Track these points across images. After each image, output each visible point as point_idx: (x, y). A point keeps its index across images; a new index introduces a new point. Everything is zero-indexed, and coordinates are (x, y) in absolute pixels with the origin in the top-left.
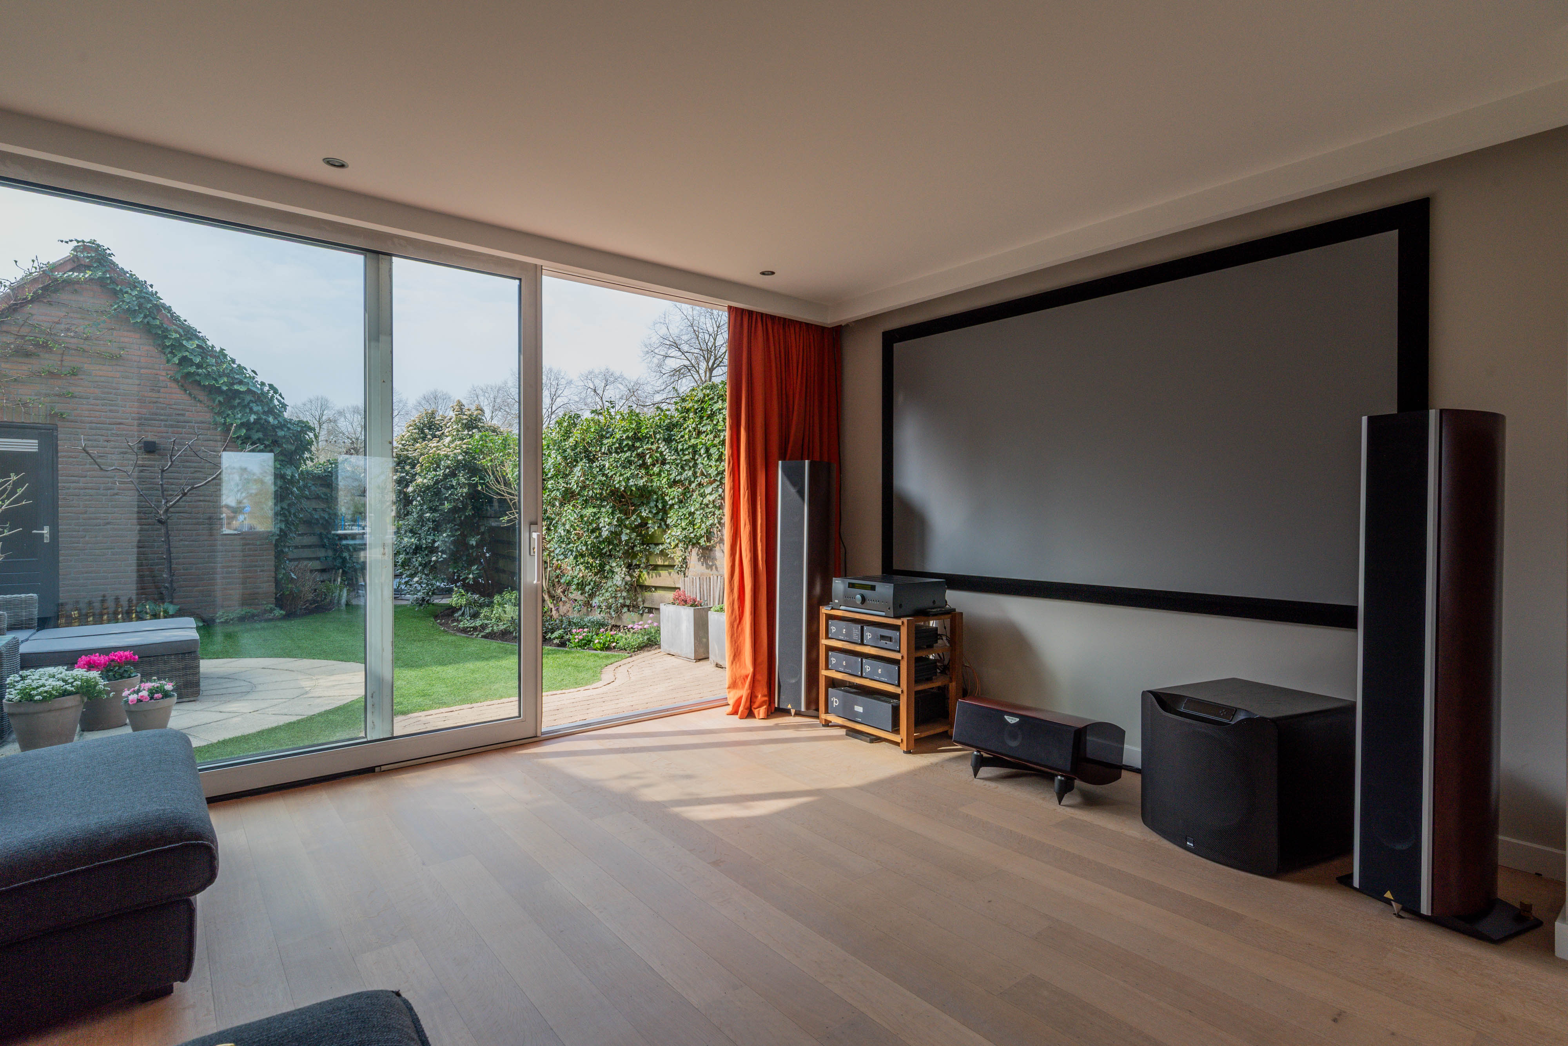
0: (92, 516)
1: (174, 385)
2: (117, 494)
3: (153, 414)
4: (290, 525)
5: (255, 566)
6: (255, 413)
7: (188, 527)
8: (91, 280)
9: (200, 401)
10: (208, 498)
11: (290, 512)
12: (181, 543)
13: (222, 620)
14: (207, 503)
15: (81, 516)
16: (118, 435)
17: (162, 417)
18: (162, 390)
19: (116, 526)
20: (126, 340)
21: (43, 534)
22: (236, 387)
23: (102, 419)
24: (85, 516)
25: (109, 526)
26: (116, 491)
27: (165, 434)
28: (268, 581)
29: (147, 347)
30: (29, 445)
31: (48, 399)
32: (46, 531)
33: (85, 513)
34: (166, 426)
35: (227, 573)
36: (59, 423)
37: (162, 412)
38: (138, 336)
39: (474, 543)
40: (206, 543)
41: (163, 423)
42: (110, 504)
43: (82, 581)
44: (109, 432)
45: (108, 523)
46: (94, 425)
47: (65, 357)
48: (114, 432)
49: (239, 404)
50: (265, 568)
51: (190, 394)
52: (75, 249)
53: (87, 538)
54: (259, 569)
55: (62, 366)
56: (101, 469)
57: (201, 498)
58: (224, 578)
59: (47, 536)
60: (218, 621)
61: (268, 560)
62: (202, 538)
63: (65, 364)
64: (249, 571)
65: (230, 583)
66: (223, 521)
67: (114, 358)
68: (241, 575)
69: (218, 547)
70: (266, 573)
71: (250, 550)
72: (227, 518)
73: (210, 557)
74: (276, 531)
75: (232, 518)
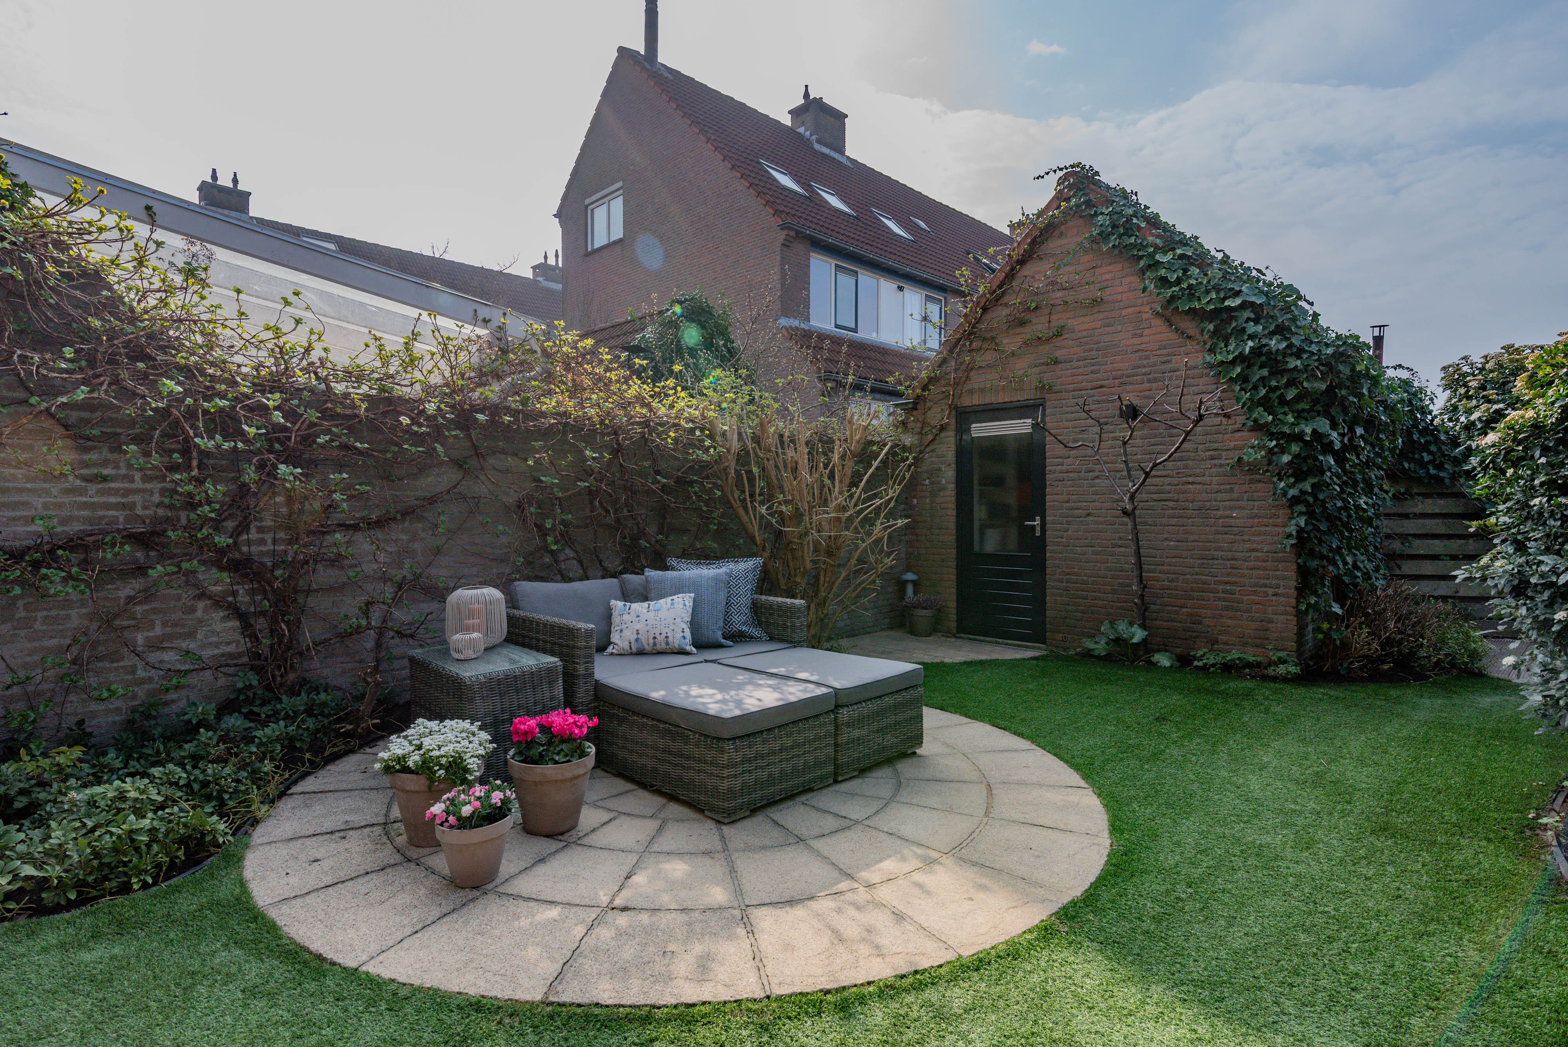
0: (1075, 505)
1: (1159, 322)
2: (1097, 477)
3: (1135, 367)
4: (1318, 521)
5: (1266, 586)
6: (1251, 337)
7: (1174, 521)
8: (1071, 212)
9: (1190, 337)
10: (1199, 479)
11: (1316, 499)
12: (1166, 543)
13: (1200, 664)
14: (1198, 487)
15: (1065, 505)
16: (1099, 402)
17: (1144, 370)
18: (1146, 332)
19: (1095, 519)
20: (1107, 276)
21: (1034, 527)
22: (1228, 302)
23: (1083, 384)
24: (1069, 505)
25: (1090, 518)
26: (1096, 474)
27: (1147, 393)
28: (1287, 613)
29: (1129, 279)
30: (1021, 426)
31: (1037, 370)
32: (1037, 522)
33: (1068, 501)
34: (1149, 381)
35: (1223, 592)
36: (1047, 396)
37: (1146, 362)
38: (1118, 267)
40: (1196, 544)
41: (1146, 377)
44: (1090, 399)
45: (1089, 515)
47: (1052, 317)
49: (1233, 328)
50: (1280, 591)
51: (1177, 330)
52: (1060, 182)
53: (1070, 533)
54: (1270, 591)
55: (1049, 328)
57: (1190, 479)
58: (1219, 599)
59: (1038, 528)
60: (1196, 663)
61: (1285, 578)
62: (1191, 537)
63: (1052, 325)
64: (1255, 593)
65: (1226, 608)
66: (1219, 513)
67: (1096, 303)
68: (1245, 598)
69: (1212, 552)
70: (1281, 599)
71: (1257, 559)
72: (1226, 508)
73: (1201, 566)
74: (1292, 530)
75: (1232, 508)
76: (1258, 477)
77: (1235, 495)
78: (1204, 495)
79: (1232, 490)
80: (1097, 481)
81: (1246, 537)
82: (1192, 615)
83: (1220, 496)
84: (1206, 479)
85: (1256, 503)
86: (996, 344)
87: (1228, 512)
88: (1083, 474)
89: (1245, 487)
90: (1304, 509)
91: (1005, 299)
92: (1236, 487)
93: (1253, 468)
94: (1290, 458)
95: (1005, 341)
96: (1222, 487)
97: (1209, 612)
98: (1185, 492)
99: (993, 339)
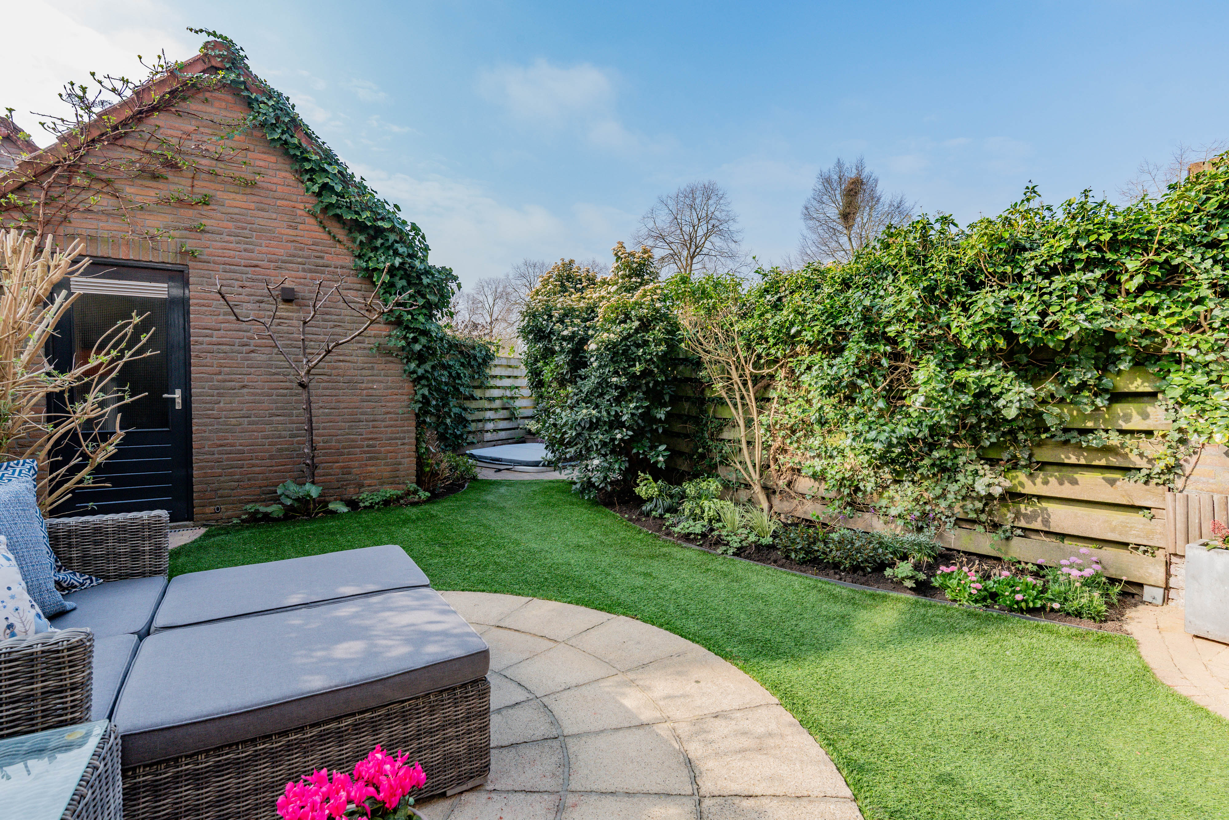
0: (227, 377)
1: (312, 221)
2: (252, 351)
3: (290, 256)
5: (396, 439)
6: (400, 255)
7: (327, 392)
8: (223, 85)
9: (339, 241)
10: (348, 358)
12: (321, 411)
13: (367, 504)
14: (347, 364)
15: (215, 377)
16: (253, 280)
17: (300, 260)
18: (300, 226)
19: (252, 391)
20: (262, 163)
21: (174, 400)
22: (380, 223)
23: (236, 259)
24: (220, 377)
25: (246, 390)
26: (252, 348)
27: (302, 280)
28: (409, 457)
29: (284, 174)
30: (158, 290)
31: (177, 233)
32: (178, 395)
33: (220, 373)
34: (304, 270)
35: (367, 446)
36: (191, 264)
37: (301, 253)
38: (273, 159)
39: (663, 417)
40: (346, 410)
41: (301, 266)
42: (246, 363)
43: (216, 456)
44: (244, 276)
45: (244, 387)
46: (228, 267)
47: (195, 182)
48: (249, 276)
49: (382, 244)
50: (406, 441)
51: (329, 233)
52: (206, 45)
53: (222, 405)
54: (399, 442)
55: (192, 193)
56: (238, 319)
57: (341, 358)
58: (365, 452)
59: (179, 401)
60: (362, 505)
61: (409, 432)
62: (342, 405)
63: (196, 190)
64: (390, 445)
65: (370, 459)
66: (364, 385)
67: (250, 185)
68: (383, 449)
69: (359, 416)
70: (407, 447)
71: (391, 419)
72: (368, 382)
73: (350, 427)
74: (419, 397)
75: (373, 382)
76: (391, 359)
77: (375, 372)
78: (352, 370)
79: (372, 368)
80: (253, 355)
81: (383, 404)
82: (343, 468)
83: (364, 372)
84: (354, 358)
85: (390, 378)
86: (116, 190)
87: (370, 385)
88: (236, 348)
89: (382, 366)
90: (426, 383)
91: (129, 142)
92: (376, 366)
93: (389, 353)
94: (421, 347)
95: (128, 189)
96: (366, 365)
97: (357, 463)
98: (337, 368)
99: (108, 182)
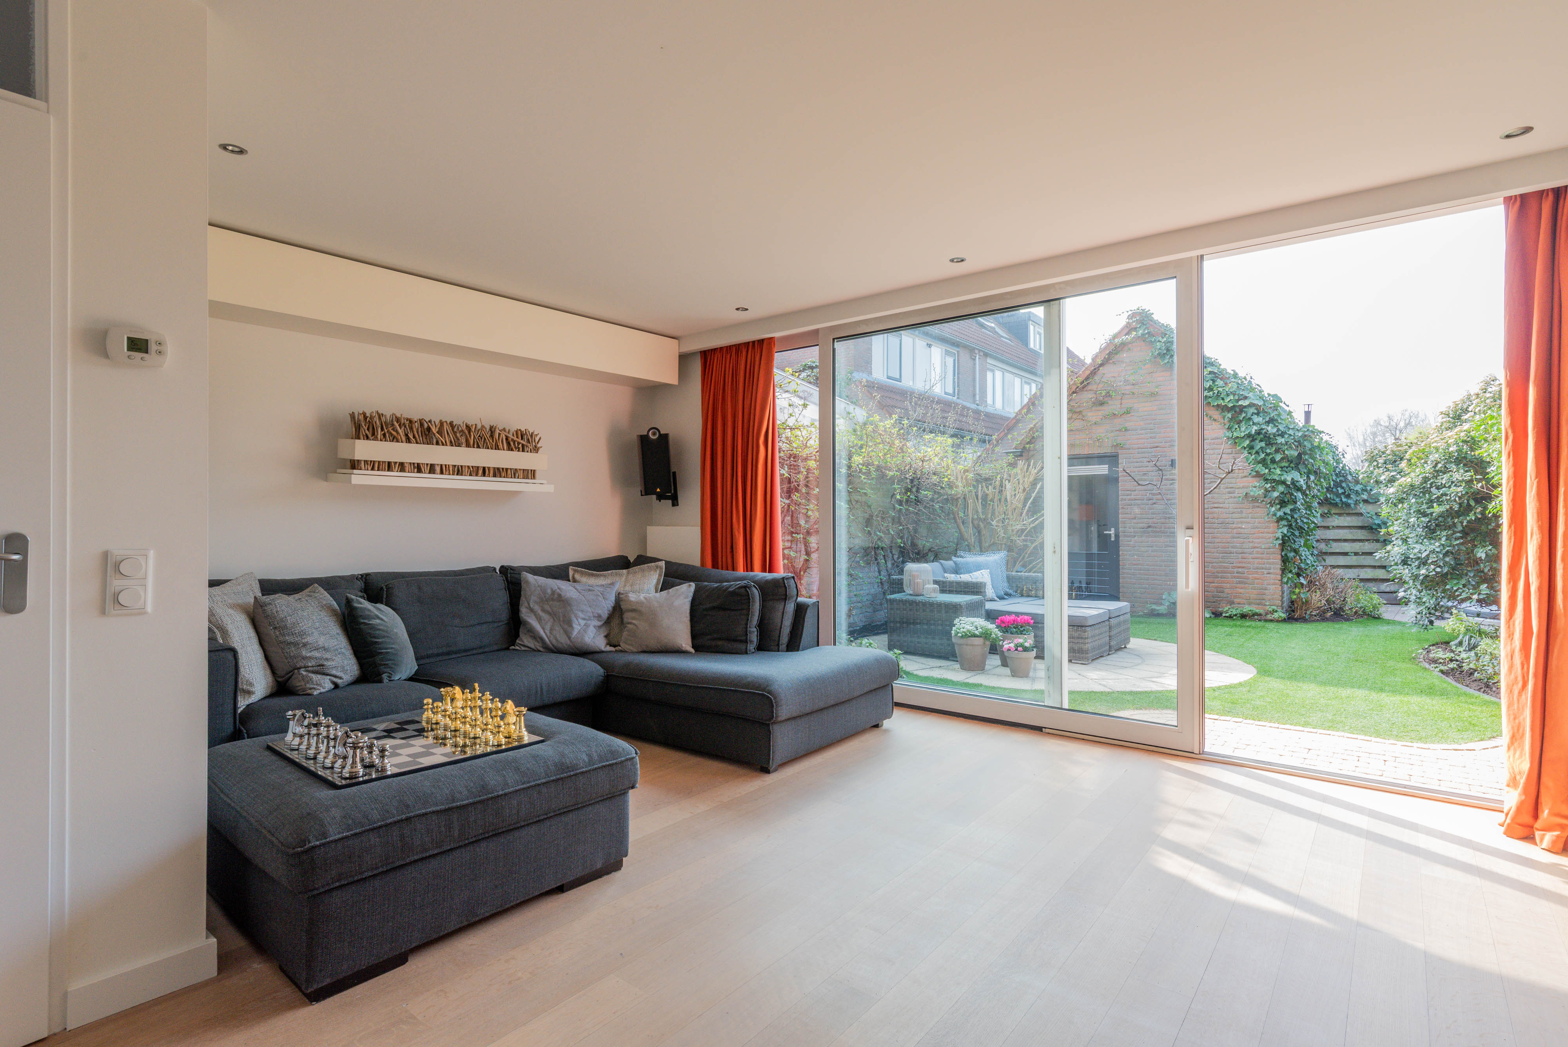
0: (1139, 521)
2: (1154, 503)
4: (1293, 529)
5: (1263, 568)
8: (1137, 338)
9: (1216, 421)
10: (1221, 505)
11: (1292, 517)
13: (1227, 615)
14: (1220, 510)
15: (1132, 521)
16: (1156, 456)
19: (1154, 529)
20: (1161, 379)
21: (1110, 535)
22: (1240, 403)
23: (1146, 444)
24: (1135, 521)
25: (1150, 529)
26: (1154, 501)
28: (1274, 584)
30: (1102, 470)
31: (1113, 434)
32: (1112, 532)
33: (1135, 518)
35: (1237, 573)
36: (1120, 451)
38: (1168, 374)
40: (1220, 544)
42: (1151, 511)
43: (1133, 571)
44: (1150, 454)
45: (1149, 527)
46: (1140, 450)
47: (1123, 401)
48: (1153, 454)
49: (1244, 418)
50: (1272, 571)
51: (1207, 415)
52: (1128, 319)
53: (1136, 538)
54: (1266, 571)
55: (1121, 408)
56: (1139, 484)
57: (1216, 505)
58: (1235, 577)
59: (1113, 536)
60: (1224, 615)
61: (1273, 563)
62: (1217, 540)
63: (1122, 406)
64: (1257, 573)
65: (1240, 582)
66: (1234, 526)
67: (1153, 394)
68: (1250, 576)
69: (1230, 549)
70: (1272, 576)
71: (1258, 553)
72: (1238, 523)
73: (1223, 557)
74: (1280, 535)
75: (1242, 523)
76: (1258, 504)
77: (1244, 515)
78: (1225, 515)
79: (1241, 512)
80: (1155, 505)
81: (1251, 540)
82: (1217, 587)
83: (1234, 515)
84: (1226, 505)
85: (1256, 520)
86: (1083, 416)
87: (1240, 525)
88: (1145, 501)
89: (1250, 510)
90: (1286, 524)
91: (1089, 387)
92: (1244, 510)
93: (1255, 499)
94: (1278, 494)
95: (1089, 414)
96: (1236, 510)
97: (1228, 585)
98: (1212, 513)
99: (1080, 412)
